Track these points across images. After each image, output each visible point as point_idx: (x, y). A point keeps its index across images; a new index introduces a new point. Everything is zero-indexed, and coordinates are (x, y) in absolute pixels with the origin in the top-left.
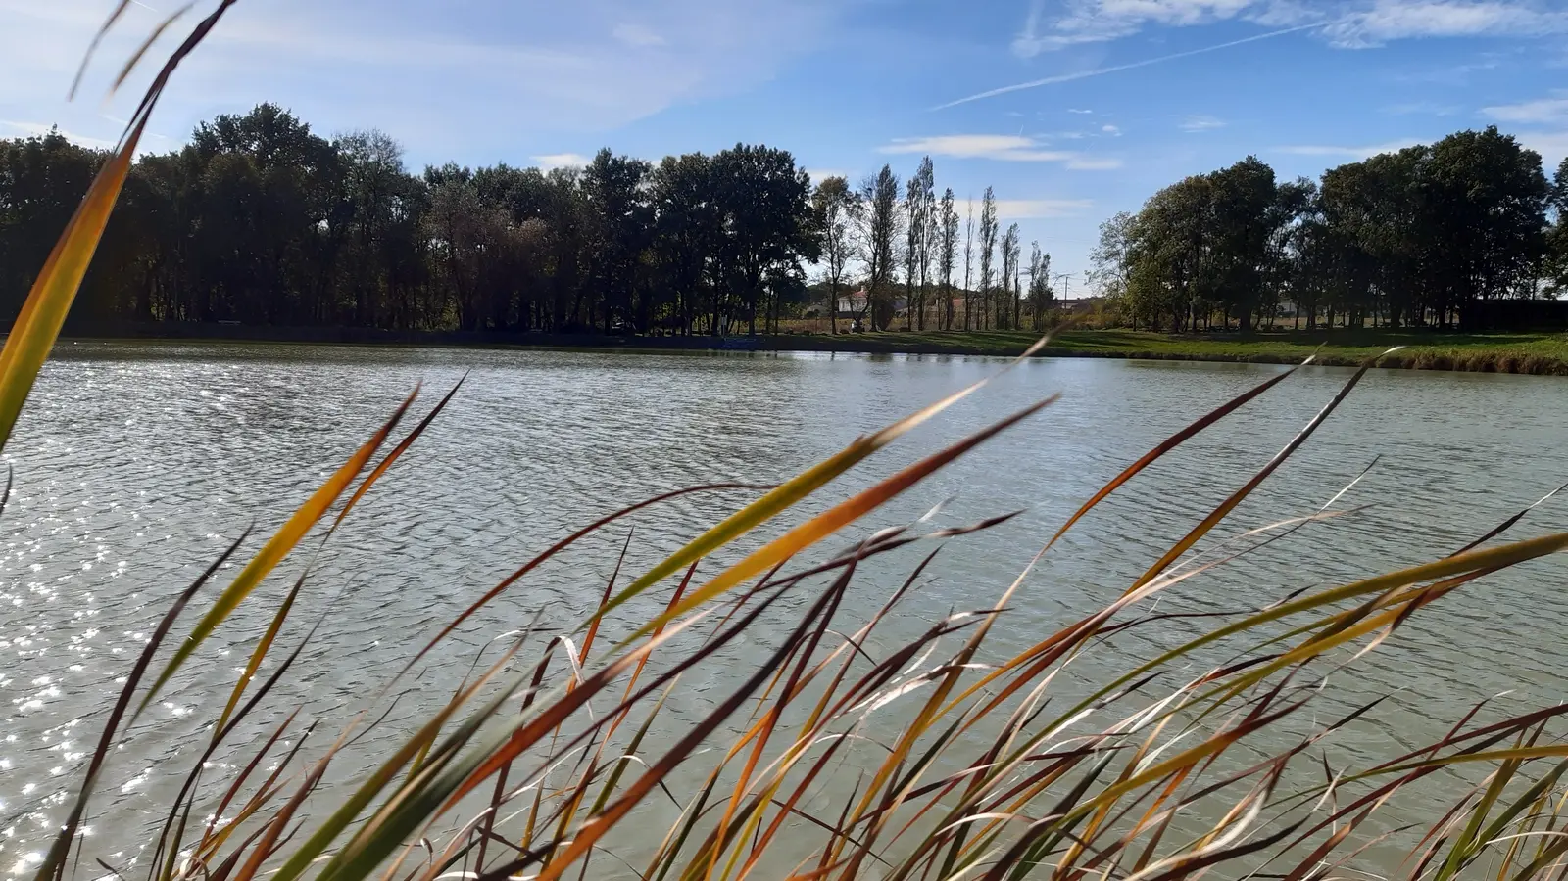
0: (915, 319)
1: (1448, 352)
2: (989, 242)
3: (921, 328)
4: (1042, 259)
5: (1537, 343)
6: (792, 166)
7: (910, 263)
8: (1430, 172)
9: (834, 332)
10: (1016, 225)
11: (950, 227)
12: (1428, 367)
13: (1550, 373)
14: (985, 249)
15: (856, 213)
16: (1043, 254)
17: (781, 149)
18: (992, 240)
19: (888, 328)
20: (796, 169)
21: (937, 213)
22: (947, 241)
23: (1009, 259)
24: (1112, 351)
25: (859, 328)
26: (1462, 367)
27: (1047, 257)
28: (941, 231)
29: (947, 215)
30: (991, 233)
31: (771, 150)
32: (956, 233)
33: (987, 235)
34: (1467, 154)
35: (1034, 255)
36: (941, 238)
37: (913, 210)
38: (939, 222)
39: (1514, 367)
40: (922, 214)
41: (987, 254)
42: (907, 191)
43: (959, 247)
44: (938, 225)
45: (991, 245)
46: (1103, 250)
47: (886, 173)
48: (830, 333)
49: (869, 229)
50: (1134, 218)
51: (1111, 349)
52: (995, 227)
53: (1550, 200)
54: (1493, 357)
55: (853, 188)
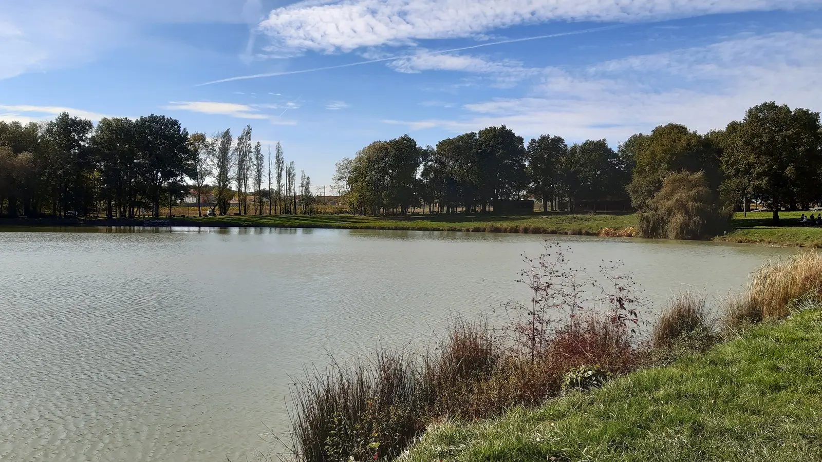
0: (243, 209)
1: (498, 224)
2: (280, 169)
3: (245, 213)
4: (306, 179)
5: (530, 220)
6: (179, 127)
7: (239, 179)
8: (481, 145)
9: (200, 216)
10: (293, 162)
11: (259, 161)
12: (491, 231)
13: (540, 233)
14: (278, 173)
15: (211, 152)
16: (306, 177)
17: (173, 118)
18: (282, 169)
19: (228, 213)
20: (182, 129)
21: (252, 154)
22: (258, 168)
23: (290, 179)
24: (351, 225)
25: (213, 213)
26: (505, 231)
27: (308, 178)
28: (254, 163)
29: (257, 155)
30: (281, 165)
31: (167, 118)
32: (263, 165)
33: (279, 166)
34: (494, 136)
35: (302, 177)
36: (255, 167)
37: (240, 152)
38: (254, 159)
39: (526, 231)
40: (245, 155)
41: (279, 176)
42: (237, 141)
43: (265, 172)
44: (253, 160)
45: (281, 171)
46: (338, 175)
47: (227, 133)
48: (198, 216)
49: (216, 161)
50: (351, 160)
51: (351, 224)
52: (283, 162)
53: (526, 158)
54: (517, 226)
55: (209, 140)
